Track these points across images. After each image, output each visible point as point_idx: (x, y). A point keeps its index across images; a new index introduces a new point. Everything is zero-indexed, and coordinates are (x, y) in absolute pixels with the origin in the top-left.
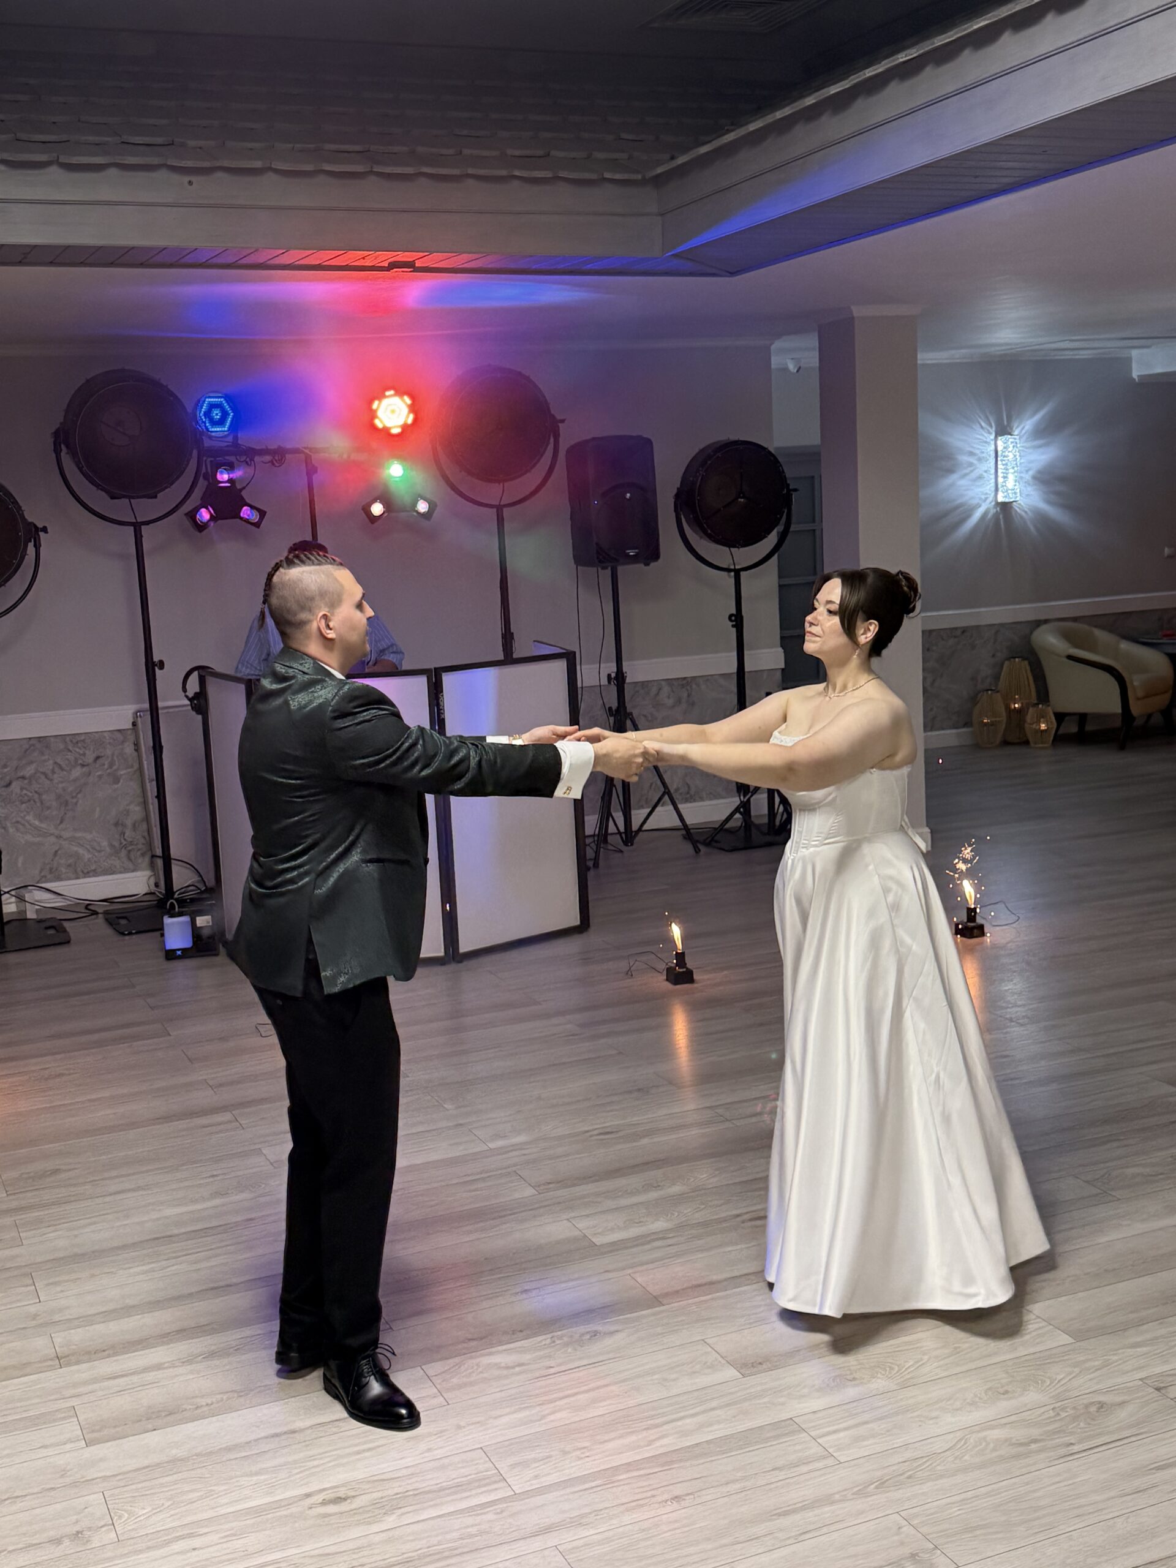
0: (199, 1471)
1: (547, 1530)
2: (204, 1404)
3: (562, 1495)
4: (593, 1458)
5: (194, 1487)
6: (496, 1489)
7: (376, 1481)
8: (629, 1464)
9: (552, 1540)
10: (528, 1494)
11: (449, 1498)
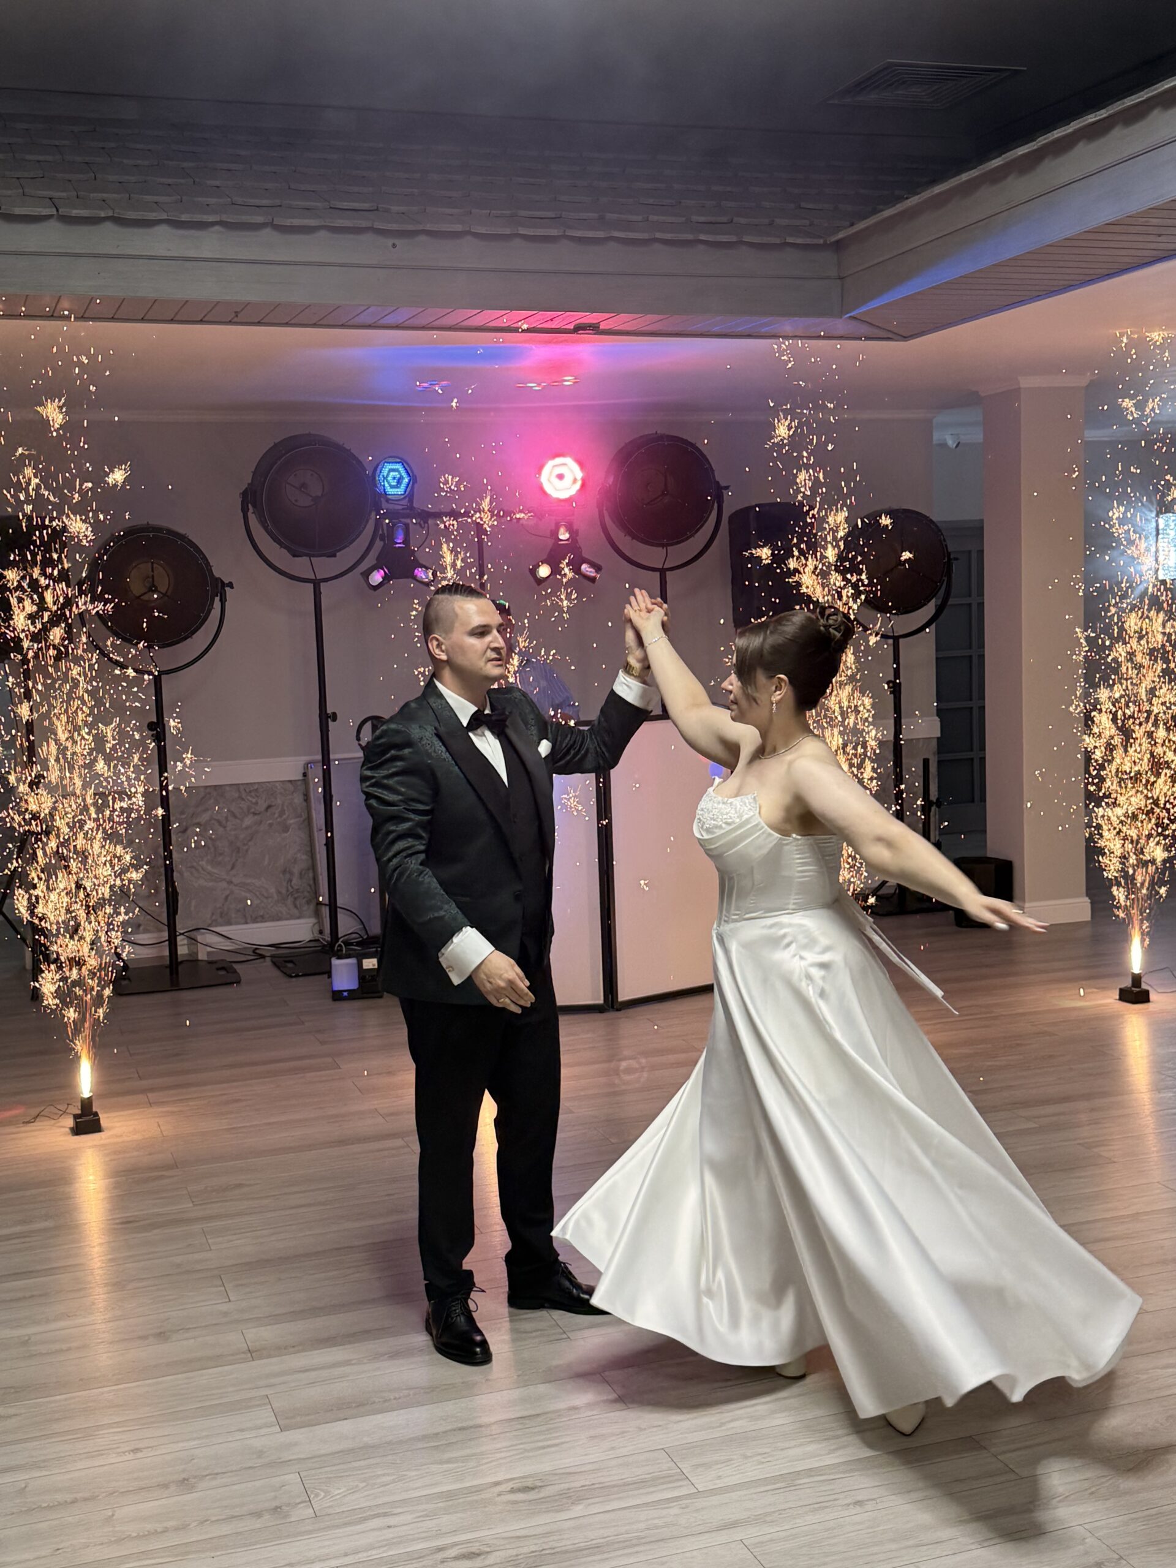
0: (390, 1457)
1: (733, 1525)
2: (392, 1397)
3: (745, 1495)
4: (774, 1463)
5: (386, 1471)
6: (681, 1486)
7: (563, 1474)
8: (810, 1470)
9: (738, 1534)
10: (712, 1492)
11: (636, 1492)
